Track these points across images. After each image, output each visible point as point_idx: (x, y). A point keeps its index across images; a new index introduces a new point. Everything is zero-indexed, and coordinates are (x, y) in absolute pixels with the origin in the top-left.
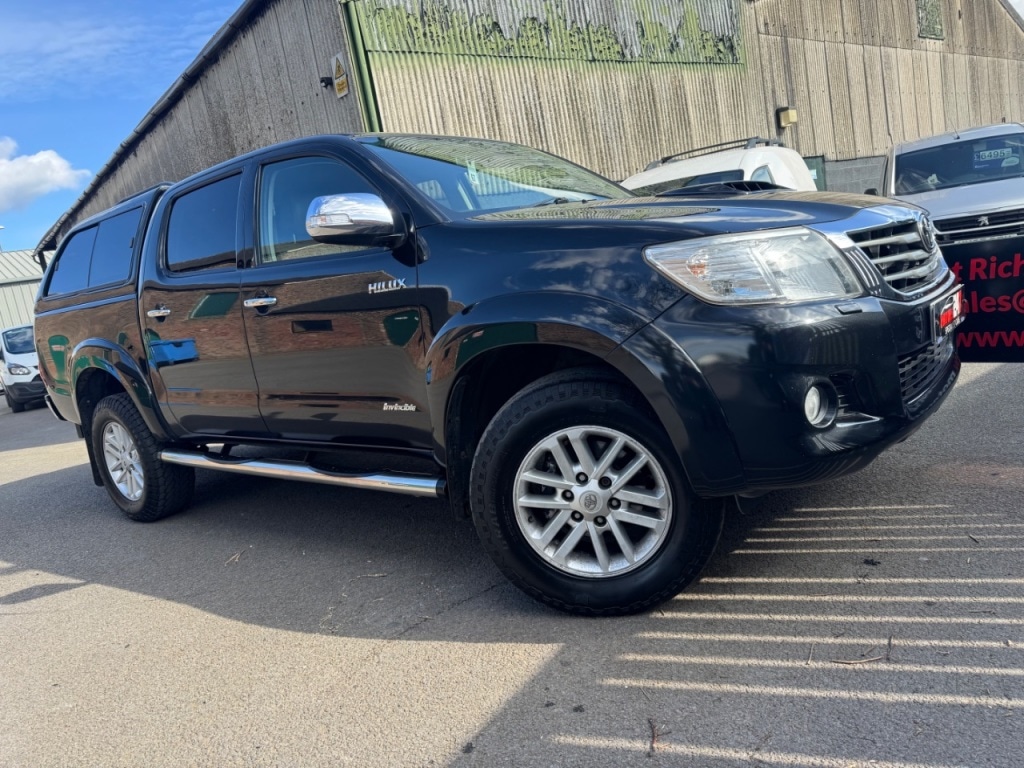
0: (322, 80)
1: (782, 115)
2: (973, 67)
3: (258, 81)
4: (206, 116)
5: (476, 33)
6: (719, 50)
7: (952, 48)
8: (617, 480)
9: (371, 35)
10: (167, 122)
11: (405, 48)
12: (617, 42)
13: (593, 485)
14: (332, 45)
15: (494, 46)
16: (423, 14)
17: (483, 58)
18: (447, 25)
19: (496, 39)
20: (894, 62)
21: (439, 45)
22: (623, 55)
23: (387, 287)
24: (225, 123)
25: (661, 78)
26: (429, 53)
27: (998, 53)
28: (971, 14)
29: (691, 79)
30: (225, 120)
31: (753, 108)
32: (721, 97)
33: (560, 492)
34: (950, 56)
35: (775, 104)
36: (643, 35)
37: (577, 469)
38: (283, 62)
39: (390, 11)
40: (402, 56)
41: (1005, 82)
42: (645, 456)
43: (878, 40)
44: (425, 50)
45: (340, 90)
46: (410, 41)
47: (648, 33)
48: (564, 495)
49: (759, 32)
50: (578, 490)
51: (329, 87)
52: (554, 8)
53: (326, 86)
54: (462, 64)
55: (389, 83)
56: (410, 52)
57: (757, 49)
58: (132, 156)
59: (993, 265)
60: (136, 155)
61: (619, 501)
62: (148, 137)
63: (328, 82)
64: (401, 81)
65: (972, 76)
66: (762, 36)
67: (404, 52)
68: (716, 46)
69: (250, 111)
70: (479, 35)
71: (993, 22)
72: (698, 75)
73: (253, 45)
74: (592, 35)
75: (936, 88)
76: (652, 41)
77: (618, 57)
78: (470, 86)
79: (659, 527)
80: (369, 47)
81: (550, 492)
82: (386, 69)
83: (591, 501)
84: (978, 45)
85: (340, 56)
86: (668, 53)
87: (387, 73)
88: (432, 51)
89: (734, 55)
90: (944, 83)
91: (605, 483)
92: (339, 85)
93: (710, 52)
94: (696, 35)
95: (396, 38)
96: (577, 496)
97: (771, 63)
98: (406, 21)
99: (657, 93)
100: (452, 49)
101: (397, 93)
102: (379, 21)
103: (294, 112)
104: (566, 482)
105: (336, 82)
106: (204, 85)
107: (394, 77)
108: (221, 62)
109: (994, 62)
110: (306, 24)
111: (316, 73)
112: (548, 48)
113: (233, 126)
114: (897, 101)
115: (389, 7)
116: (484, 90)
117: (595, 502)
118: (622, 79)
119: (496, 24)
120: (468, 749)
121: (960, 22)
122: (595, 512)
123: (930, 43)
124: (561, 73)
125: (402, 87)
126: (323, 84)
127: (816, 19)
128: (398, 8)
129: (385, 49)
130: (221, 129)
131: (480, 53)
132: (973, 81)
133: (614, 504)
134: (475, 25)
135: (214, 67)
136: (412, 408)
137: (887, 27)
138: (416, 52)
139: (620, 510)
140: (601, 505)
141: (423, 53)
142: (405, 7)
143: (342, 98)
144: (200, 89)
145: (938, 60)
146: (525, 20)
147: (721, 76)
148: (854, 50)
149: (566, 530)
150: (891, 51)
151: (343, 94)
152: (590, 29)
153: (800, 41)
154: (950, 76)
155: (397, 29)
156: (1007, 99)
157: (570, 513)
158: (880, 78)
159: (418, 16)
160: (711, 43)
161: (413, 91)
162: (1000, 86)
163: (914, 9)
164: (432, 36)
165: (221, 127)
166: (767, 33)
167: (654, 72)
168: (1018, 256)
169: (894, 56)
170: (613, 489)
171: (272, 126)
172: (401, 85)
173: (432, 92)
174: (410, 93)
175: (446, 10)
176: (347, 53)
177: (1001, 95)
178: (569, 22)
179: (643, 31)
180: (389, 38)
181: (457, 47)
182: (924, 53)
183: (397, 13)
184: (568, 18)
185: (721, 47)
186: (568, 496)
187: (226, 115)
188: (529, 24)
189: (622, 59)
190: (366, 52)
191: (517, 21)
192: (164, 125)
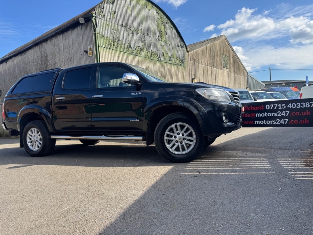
0: (85, 51)
1: (193, 80)
2: (235, 77)
3: (61, 48)
4: (39, 55)
5: (125, 47)
6: (180, 62)
7: (230, 71)
8: (185, 134)
9: (100, 42)
10: (23, 55)
11: (108, 47)
12: (158, 56)
13: (181, 135)
14: (89, 43)
15: (129, 51)
16: (113, 40)
17: (127, 54)
18: (119, 44)
19: (130, 49)
20: (218, 72)
21: (116, 48)
22: (159, 59)
23: (136, 94)
24: (46, 58)
25: (167, 67)
26: (114, 50)
27: (240, 74)
28: (234, 64)
29: (174, 68)
30: (46, 57)
31: (187, 78)
32: (180, 73)
33: (174, 136)
34: (230, 73)
35: (192, 77)
36: (164, 55)
37: (178, 132)
38: (71, 45)
39: (106, 38)
40: (107, 49)
41: (241, 81)
42: (191, 129)
43: (214, 66)
44: (113, 49)
45: (90, 54)
46: (110, 46)
47: (165, 55)
48: (174, 137)
49: (189, 60)
50: (177, 136)
51: (86, 53)
52: (144, 45)
53: (85, 53)
54: (122, 54)
55: (103, 55)
56: (109, 48)
57: (188, 64)
58: (5, 63)
59: (247, 108)
60: (6, 63)
61: (185, 139)
62: (13, 58)
63: (86, 52)
64: (106, 55)
65: (234, 78)
66: (190, 61)
67: (108, 48)
68: (179, 61)
69: (56, 56)
70: (126, 48)
71: (239, 67)
72: (175, 67)
73: (62, 39)
74: (152, 53)
75: (227, 80)
76: (165, 57)
77: (158, 60)
78: (123, 60)
79: (193, 144)
80: (100, 45)
81: (171, 136)
82: (103, 51)
83: (180, 138)
84: (236, 71)
85: (91, 46)
86: (169, 61)
87: (103, 52)
88: (115, 49)
89: (183, 64)
90: (228, 79)
91: (183, 135)
92: (90, 53)
93: (178, 62)
94: (175, 58)
95: (106, 44)
96: (177, 137)
97: (191, 68)
98: (109, 41)
99: (166, 70)
100: (119, 50)
101: (105, 58)
102: (103, 39)
103: (73, 58)
104: (175, 134)
105: (89, 52)
106: (41, 46)
107: (105, 54)
108: (49, 41)
109: (239, 76)
110: (82, 36)
111: (83, 49)
112: (142, 54)
113: (49, 59)
114: (218, 81)
115: (105, 37)
116: (126, 61)
117: (181, 139)
118: (158, 65)
119: (130, 46)
120: (165, 175)
121: (232, 66)
122: (181, 141)
123: (226, 69)
124: (144, 61)
125: (106, 57)
126: (85, 52)
127: (201, 59)
128: (108, 37)
129: (103, 46)
130: (44, 60)
131: (126, 52)
132: (234, 80)
133: (184, 139)
134: (125, 45)
135: (46, 42)
136: (138, 120)
137: (217, 64)
138: (111, 49)
139: (186, 141)
140: (182, 139)
141: (112, 49)
142: (109, 37)
143: (90, 56)
144: (38, 48)
145: (227, 73)
146: (137, 46)
147: (180, 68)
148: (209, 68)
149: (174, 145)
150: (217, 69)
151: (90, 55)
152: (152, 52)
153: (198, 64)
154: (230, 78)
155: (107, 42)
156: (241, 85)
157: (175, 141)
158: (215, 75)
159: (112, 40)
160: (178, 60)
161: (109, 58)
162: (240, 82)
163: (222, 61)
164: (115, 46)
165: (44, 59)
166: (191, 60)
167: (166, 64)
168: (252, 106)
169: (218, 71)
170: (184, 136)
171: (64, 60)
172: (106, 56)
173: (114, 59)
174: (108, 58)
175: (119, 40)
176: (93, 46)
177: (240, 84)
178: (147, 49)
179: (164, 54)
180: (105, 44)
181: (121, 50)
182: (224, 71)
183: (107, 38)
184: (147, 48)
185: (181, 62)
186: (175, 137)
187: (47, 56)
188: (138, 48)
189: (159, 60)
190: (99, 46)
191: (135, 46)
192: (21, 56)
